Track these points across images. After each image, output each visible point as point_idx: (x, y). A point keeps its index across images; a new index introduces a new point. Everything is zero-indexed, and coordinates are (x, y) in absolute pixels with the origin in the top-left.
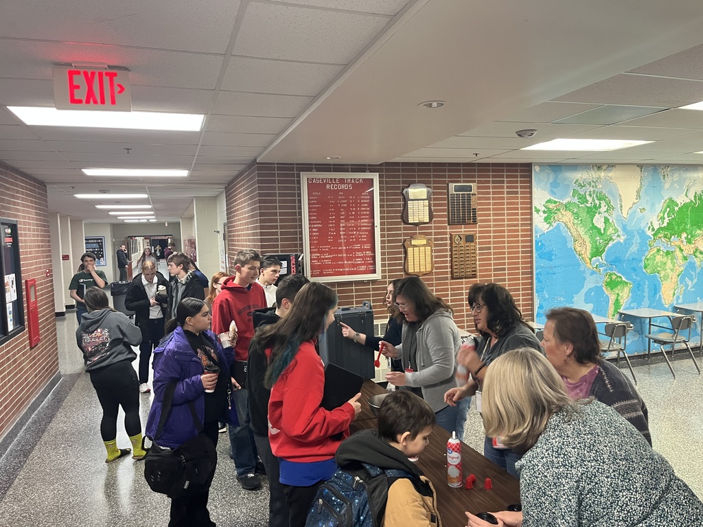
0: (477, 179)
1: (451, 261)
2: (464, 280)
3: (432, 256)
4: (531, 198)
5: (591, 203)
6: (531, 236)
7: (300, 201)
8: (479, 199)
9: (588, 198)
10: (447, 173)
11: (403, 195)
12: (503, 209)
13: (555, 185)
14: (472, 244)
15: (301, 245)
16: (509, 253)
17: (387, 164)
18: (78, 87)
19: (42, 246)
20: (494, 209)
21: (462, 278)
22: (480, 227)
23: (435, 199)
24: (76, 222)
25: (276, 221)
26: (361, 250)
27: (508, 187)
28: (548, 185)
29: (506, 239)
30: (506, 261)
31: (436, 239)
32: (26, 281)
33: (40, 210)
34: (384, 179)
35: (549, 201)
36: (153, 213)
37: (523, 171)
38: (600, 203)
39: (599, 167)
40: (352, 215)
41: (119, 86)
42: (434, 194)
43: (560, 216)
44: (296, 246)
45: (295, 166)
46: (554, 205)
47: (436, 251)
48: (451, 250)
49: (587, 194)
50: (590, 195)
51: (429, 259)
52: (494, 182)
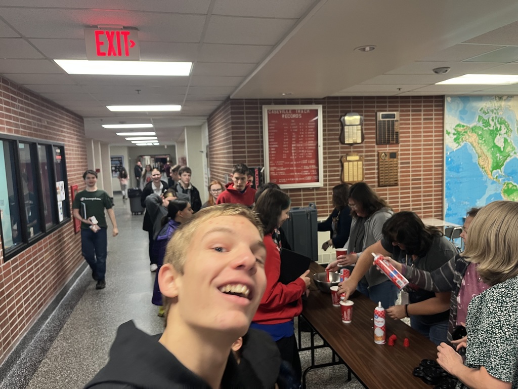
0: (399, 109)
1: (378, 173)
2: (388, 188)
3: (363, 169)
4: (443, 123)
5: (493, 127)
6: (443, 153)
7: (262, 128)
8: (401, 124)
9: (491, 122)
10: (376, 105)
11: (341, 122)
12: (420, 132)
13: (463, 112)
14: (395, 160)
15: (263, 161)
16: (424, 167)
17: (329, 98)
18: (102, 43)
19: (82, 162)
20: (413, 132)
21: (386, 186)
22: (402, 146)
23: (366, 125)
24: (104, 145)
25: (244, 143)
26: (308, 164)
27: (424, 115)
28: (458, 113)
29: (422, 156)
30: (422, 173)
31: (366, 156)
32: (71, 187)
33: (80, 136)
34: (327, 110)
35: (458, 125)
36: (156, 138)
37: (437, 102)
38: (501, 127)
39: (500, 97)
40: (301, 138)
41: (131, 41)
42: (365, 120)
43: (467, 137)
44: (258, 161)
45: (258, 101)
46: (462, 128)
47: (366, 165)
48: (378, 164)
49: (490, 120)
50: (493, 120)
51: (360, 171)
52: (413, 111)
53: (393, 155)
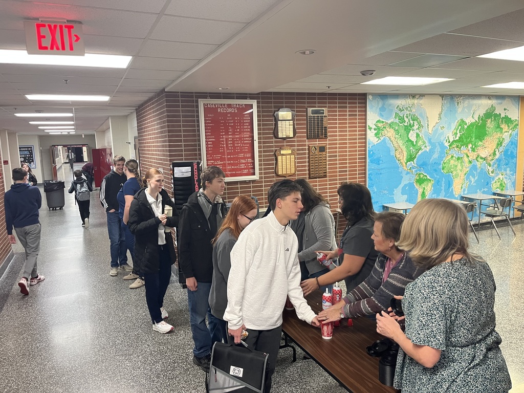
0: (327, 105)
1: (309, 166)
2: (318, 179)
3: (295, 162)
4: (366, 119)
5: (408, 123)
6: (365, 147)
7: (198, 121)
8: (329, 119)
9: (406, 119)
10: (306, 101)
11: (274, 116)
12: (346, 127)
13: (383, 109)
14: (324, 153)
15: (200, 155)
16: (350, 159)
17: (263, 93)
18: (44, 37)
20: (339, 127)
21: (316, 178)
22: (329, 140)
23: (297, 120)
24: (12, 134)
25: (180, 136)
26: (244, 158)
27: (349, 111)
28: (378, 110)
29: (348, 149)
30: (348, 165)
31: (298, 150)
34: (261, 105)
35: (378, 121)
36: (74, 127)
37: (360, 99)
38: (414, 123)
39: (413, 96)
40: (237, 132)
41: (76, 36)
42: (297, 116)
43: (386, 132)
44: (196, 155)
45: (194, 94)
46: (382, 124)
47: (298, 158)
48: (309, 157)
49: (405, 117)
50: (407, 117)
51: (293, 164)
52: (340, 107)
53: (322, 149)
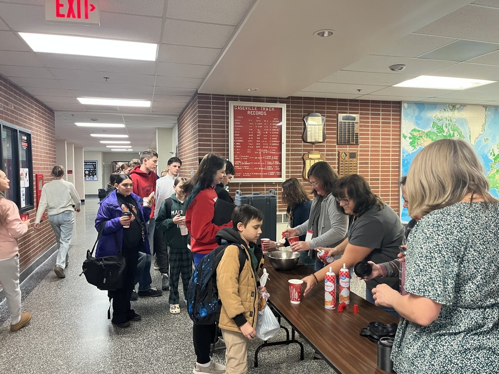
0: (359, 112)
4: (400, 127)
5: (447, 133)
6: (399, 155)
7: (228, 123)
8: (361, 126)
9: (444, 129)
10: (337, 107)
11: (304, 121)
12: (379, 135)
13: (418, 118)
14: (355, 160)
15: (228, 155)
16: (382, 168)
17: (293, 98)
18: (62, 5)
20: (372, 135)
22: (361, 147)
23: (328, 126)
24: (78, 148)
25: (210, 136)
26: (271, 160)
27: (382, 119)
28: (414, 118)
29: (380, 157)
30: (380, 173)
31: (327, 155)
32: (36, 175)
33: (49, 128)
34: (290, 109)
35: (414, 130)
37: (396, 106)
38: (454, 133)
39: (453, 106)
40: (266, 134)
41: (92, 5)
42: (327, 121)
43: (422, 142)
44: (224, 150)
45: (225, 97)
46: (417, 133)
48: (339, 164)
49: (444, 126)
50: (446, 127)
52: (372, 114)
53: (353, 156)
